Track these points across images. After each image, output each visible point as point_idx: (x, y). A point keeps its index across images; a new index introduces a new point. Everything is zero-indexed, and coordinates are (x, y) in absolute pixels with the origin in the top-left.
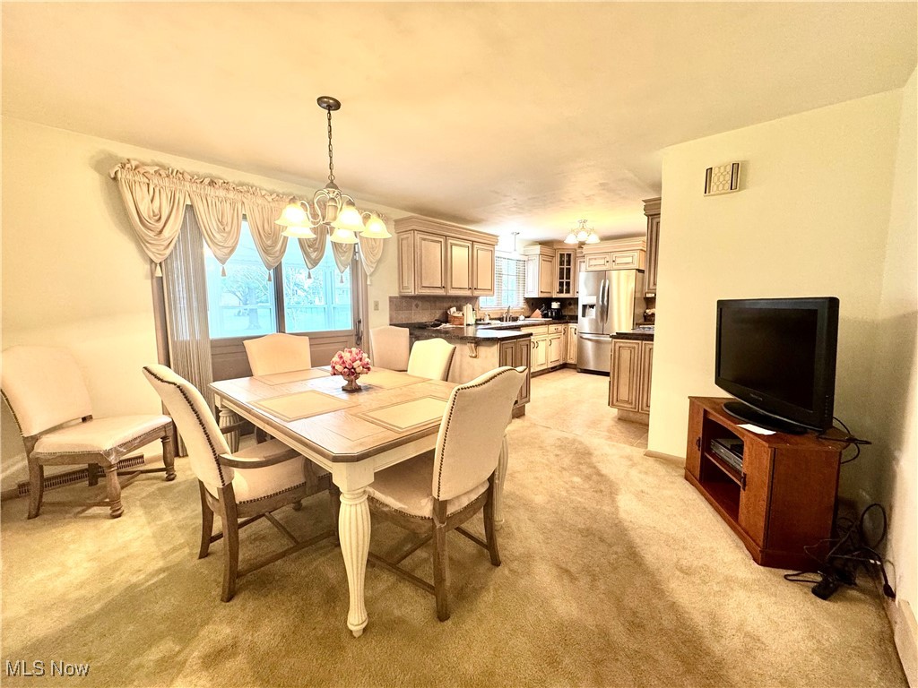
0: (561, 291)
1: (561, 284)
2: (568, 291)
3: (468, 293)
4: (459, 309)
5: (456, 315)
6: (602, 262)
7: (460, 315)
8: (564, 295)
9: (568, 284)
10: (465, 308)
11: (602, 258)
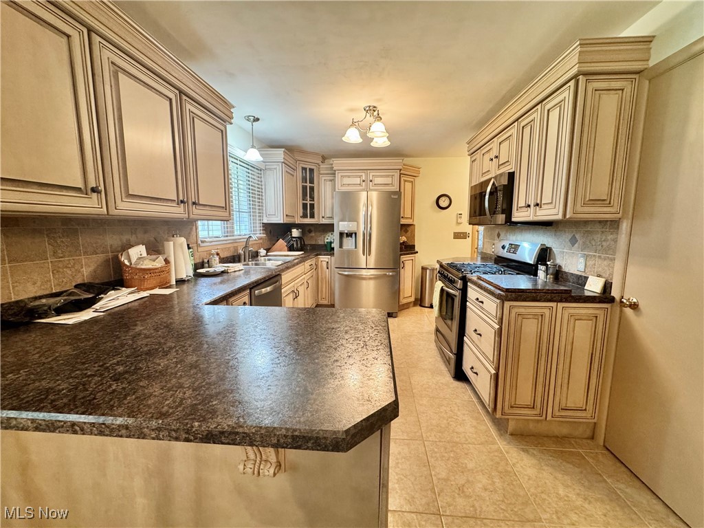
0: (305, 216)
1: (305, 206)
2: (312, 216)
3: (177, 212)
4: (155, 249)
5: (148, 264)
6: (358, 181)
7: (159, 263)
8: (308, 221)
9: (312, 206)
10: (170, 246)
11: (357, 176)
